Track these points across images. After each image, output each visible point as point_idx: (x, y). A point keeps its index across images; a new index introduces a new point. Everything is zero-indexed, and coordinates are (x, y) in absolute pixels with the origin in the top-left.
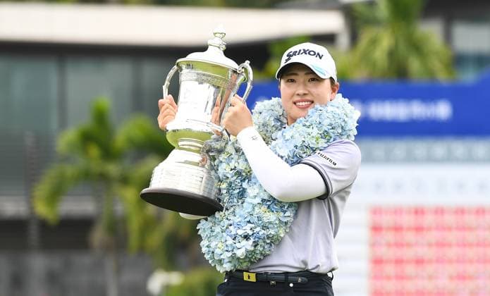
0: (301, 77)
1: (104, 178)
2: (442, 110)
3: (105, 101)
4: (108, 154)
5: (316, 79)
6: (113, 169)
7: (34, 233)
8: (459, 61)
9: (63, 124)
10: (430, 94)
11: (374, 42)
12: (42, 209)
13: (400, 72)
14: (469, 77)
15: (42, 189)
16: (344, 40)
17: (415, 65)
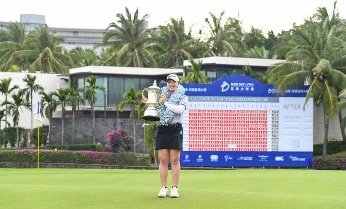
0: (171, 81)
1: (133, 103)
2: (205, 90)
3: (133, 87)
4: (134, 98)
5: (175, 82)
6: (135, 101)
7: (118, 114)
8: (209, 79)
9: (124, 93)
10: (202, 86)
11: (190, 75)
12: (120, 110)
13: (196, 82)
14: (211, 83)
15: (120, 105)
16: (184, 75)
17: (199, 80)
